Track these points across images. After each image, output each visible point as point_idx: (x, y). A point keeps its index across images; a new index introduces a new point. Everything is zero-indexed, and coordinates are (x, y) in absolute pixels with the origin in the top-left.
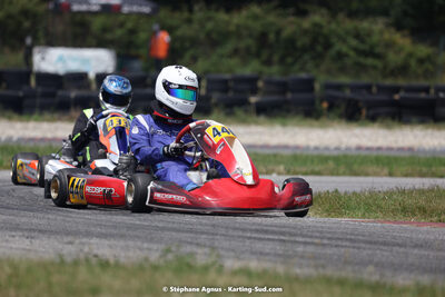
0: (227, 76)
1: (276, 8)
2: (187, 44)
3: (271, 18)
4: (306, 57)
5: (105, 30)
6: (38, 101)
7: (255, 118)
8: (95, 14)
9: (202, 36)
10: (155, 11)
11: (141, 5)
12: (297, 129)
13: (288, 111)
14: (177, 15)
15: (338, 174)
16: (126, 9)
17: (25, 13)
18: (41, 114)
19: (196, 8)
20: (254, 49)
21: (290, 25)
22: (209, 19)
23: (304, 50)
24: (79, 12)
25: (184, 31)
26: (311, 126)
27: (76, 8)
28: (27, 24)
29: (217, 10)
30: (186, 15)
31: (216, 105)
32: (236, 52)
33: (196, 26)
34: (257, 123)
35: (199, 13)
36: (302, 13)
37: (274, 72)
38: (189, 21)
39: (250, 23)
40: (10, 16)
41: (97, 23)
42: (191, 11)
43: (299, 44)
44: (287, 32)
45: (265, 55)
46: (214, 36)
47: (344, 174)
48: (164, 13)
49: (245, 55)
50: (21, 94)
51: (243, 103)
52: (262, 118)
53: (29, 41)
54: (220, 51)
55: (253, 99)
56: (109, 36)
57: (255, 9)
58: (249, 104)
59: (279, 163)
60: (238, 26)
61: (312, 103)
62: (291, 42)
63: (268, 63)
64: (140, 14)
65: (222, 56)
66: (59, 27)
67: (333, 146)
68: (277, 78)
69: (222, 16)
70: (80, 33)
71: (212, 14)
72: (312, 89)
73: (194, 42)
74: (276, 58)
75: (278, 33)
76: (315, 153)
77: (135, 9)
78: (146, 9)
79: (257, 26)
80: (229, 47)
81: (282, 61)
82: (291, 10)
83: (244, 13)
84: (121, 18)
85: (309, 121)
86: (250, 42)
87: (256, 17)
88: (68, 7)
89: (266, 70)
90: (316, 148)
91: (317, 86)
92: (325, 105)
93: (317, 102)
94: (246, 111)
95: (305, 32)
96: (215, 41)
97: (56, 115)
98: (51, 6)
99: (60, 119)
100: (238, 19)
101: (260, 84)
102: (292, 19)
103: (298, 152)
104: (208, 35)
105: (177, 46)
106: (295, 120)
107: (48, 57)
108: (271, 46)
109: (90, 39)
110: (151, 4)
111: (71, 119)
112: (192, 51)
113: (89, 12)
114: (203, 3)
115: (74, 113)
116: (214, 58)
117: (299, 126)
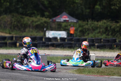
0: (94, 38)
1: (110, 21)
2: (87, 30)
3: (109, 23)
5: (66, 26)
6: (41, 45)
7: (96, 49)
8: (62, 22)
9: (91, 28)
10: (77, 22)
12: (107, 52)
13: (105, 48)
14: (84, 22)
16: (70, 21)
17: (45, 22)
18: (42, 48)
19: (89, 21)
20: (104, 31)
21: (114, 25)
22: (93, 23)
23: (117, 32)
24: (58, 22)
25: (86, 27)
26: (111, 52)
27: (57, 20)
28: (46, 25)
29: (95, 21)
30: (86, 22)
32: (100, 32)
33: (89, 25)
35: (90, 22)
36: (117, 22)
38: (87, 24)
39: (103, 24)
40: (42, 23)
41: (63, 25)
42: (88, 21)
43: (116, 30)
44: (113, 27)
45: (107, 33)
46: (94, 28)
48: (80, 22)
50: (37, 43)
51: (94, 45)
52: (98, 49)
53: (45, 29)
54: (96, 32)
55: (96, 44)
56: (67, 28)
57: (105, 21)
58: (95, 45)
60: (100, 25)
62: (114, 29)
63: (108, 35)
64: (73, 22)
69: (96, 23)
70: (59, 28)
73: (88, 29)
74: (110, 33)
75: (110, 27)
77: (72, 21)
78: (75, 21)
79: (105, 25)
80: (98, 30)
81: (112, 34)
82: (114, 21)
83: (102, 22)
84: (70, 23)
85: (110, 50)
86: (104, 29)
87: (105, 23)
88: (55, 21)
89: (107, 37)
92: (115, 46)
93: (113, 45)
94: (94, 48)
95: (118, 27)
97: (45, 48)
98: (51, 20)
99: (46, 49)
100: (100, 23)
101: (102, 40)
102: (114, 23)
104: (92, 27)
105: (84, 30)
106: (107, 50)
107: (50, 33)
108: (109, 31)
109: (62, 29)
110: (77, 20)
111: (49, 49)
112: (88, 32)
113: (60, 22)
114: (91, 19)
115: (50, 48)
116: (94, 34)
117: (108, 51)
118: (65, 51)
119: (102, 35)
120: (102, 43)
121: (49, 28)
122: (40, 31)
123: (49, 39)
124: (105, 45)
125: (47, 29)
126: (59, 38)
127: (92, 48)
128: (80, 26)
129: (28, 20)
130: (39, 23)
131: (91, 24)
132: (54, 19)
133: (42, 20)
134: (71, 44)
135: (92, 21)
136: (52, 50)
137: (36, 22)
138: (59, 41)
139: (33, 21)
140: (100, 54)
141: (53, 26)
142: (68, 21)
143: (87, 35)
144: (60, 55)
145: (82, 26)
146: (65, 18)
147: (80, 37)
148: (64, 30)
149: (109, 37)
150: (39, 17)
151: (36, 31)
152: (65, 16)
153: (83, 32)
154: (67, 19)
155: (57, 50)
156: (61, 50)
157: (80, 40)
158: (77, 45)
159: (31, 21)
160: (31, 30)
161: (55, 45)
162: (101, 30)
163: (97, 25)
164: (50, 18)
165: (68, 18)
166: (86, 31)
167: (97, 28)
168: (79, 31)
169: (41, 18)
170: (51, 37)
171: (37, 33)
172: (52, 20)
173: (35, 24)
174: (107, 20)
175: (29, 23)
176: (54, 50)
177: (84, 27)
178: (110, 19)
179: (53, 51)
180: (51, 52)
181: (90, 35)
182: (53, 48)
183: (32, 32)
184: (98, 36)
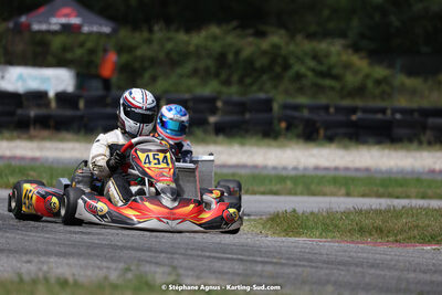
0: (186, 96)
1: (235, 29)
2: (147, 64)
3: (230, 39)
4: (265, 77)
5: (65, 49)
7: (214, 137)
8: (54, 33)
9: (162, 56)
10: (115, 31)
11: (101, 25)
12: (255, 149)
13: (247, 131)
14: (137, 35)
15: (295, 194)
16: (86, 29)
19: (156, 28)
20: (213, 70)
21: (248, 46)
22: (169, 39)
23: (263, 70)
24: (39, 32)
25: (144, 51)
26: (269, 146)
27: (36, 27)
29: (177, 30)
30: (146, 34)
32: (195, 72)
33: (155, 46)
34: (215, 143)
35: (159, 33)
36: (261, 34)
37: (233, 92)
38: (149, 41)
39: (210, 44)
41: (57, 43)
42: (151, 31)
43: (258, 64)
44: (246, 53)
46: (174, 56)
47: (302, 194)
48: (124, 33)
49: (205, 75)
51: (202, 123)
52: (221, 138)
54: (179, 71)
56: (69, 56)
57: (215, 30)
58: (209, 123)
60: (197, 47)
61: (270, 123)
62: (250, 62)
63: (227, 83)
64: (100, 34)
65: (181, 76)
66: (19, 47)
67: (291, 167)
68: (236, 98)
69: (182, 37)
70: (40, 53)
71: (172, 34)
72: (271, 110)
73: (153, 62)
74: (235, 78)
75: (237, 53)
76: (273, 173)
77: (95, 29)
78: (106, 29)
79: (216, 47)
80: (189, 66)
81: (241, 81)
82: (251, 31)
83: (203, 33)
84: (82, 38)
85: (267, 141)
86: (210, 63)
87: (215, 38)
89: (225, 89)
90: (275, 168)
91: (275, 106)
92: (283, 125)
93: (276, 122)
94: (205, 132)
95: (265, 53)
96: (174, 61)
97: (15, 134)
98: (11, 25)
99: (19, 138)
100: (197, 39)
101: (219, 104)
102: (251, 39)
103: (256, 172)
104: (169, 55)
105: (137, 65)
106: (253, 140)
108: (230, 66)
109: (50, 59)
110: (113, 24)
111: (31, 138)
112: (151, 71)
113: (48, 32)
114: (162, 24)
115: (33, 132)
116: (174, 78)
117: (258, 145)
126: (51, 94)
131: (162, 40)
136: (43, 139)
138: (53, 105)
140: (230, 154)
142: (78, 27)
145: (131, 49)
148: (60, 63)
153: (132, 72)
154: (75, 21)
155: (62, 140)
156: (77, 141)
161: (52, 123)
162: (202, 64)
163: (188, 44)
165: (77, 16)
166: (144, 69)
167: (186, 56)
172: (16, 25)
174: (224, 26)
176: (50, 139)
177: (139, 53)
178: (235, 23)
179: (48, 144)
180: (41, 149)
181: (160, 82)
182: (46, 133)
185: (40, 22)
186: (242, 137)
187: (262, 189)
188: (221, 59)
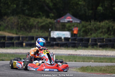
0: (96, 38)
1: (112, 21)
2: (90, 30)
3: (110, 24)
5: (69, 27)
7: (99, 48)
8: (66, 23)
9: (93, 28)
12: (109, 51)
14: (87, 23)
16: (73, 22)
17: (50, 23)
19: (92, 21)
20: (106, 31)
22: (95, 24)
24: (62, 23)
25: (89, 27)
26: (113, 50)
27: (61, 21)
28: (51, 25)
29: (97, 22)
30: (89, 23)
31: (89, 45)
32: (102, 32)
33: (92, 26)
35: (93, 22)
38: (90, 24)
39: (105, 25)
40: (47, 24)
41: (67, 25)
42: (90, 22)
45: (109, 33)
46: (96, 28)
48: (83, 23)
51: (96, 45)
52: (101, 48)
53: (50, 30)
54: (99, 32)
55: (99, 44)
57: (107, 21)
59: (93, 59)
60: (102, 26)
64: (77, 23)
65: (98, 33)
69: (98, 23)
70: (63, 28)
73: (91, 30)
75: (112, 27)
77: (76, 21)
78: (79, 22)
79: (107, 26)
80: (100, 30)
81: (113, 34)
83: (104, 22)
84: (73, 24)
85: (112, 49)
86: (106, 29)
87: (107, 23)
88: (59, 21)
90: (113, 56)
96: (96, 30)
98: (55, 21)
99: (51, 49)
100: (103, 24)
101: (104, 40)
103: (105, 57)
104: (95, 28)
105: (87, 30)
106: (109, 49)
107: (54, 34)
108: (111, 31)
109: (66, 29)
110: (80, 20)
111: (54, 49)
112: (91, 32)
113: (64, 23)
114: (93, 20)
115: (55, 47)
116: (97, 33)
118: (69, 51)
119: (104, 35)
120: (104, 43)
121: (54, 28)
122: (46, 32)
123: (54, 39)
124: (107, 45)
125: (52, 30)
126: (63, 38)
127: (95, 47)
128: (83, 26)
129: (34, 21)
130: (44, 24)
131: (93, 24)
132: (59, 20)
133: (47, 20)
134: (75, 43)
135: (95, 21)
136: (57, 49)
137: (41, 23)
138: (63, 41)
139: (38, 22)
140: (102, 53)
141: (58, 26)
142: (72, 21)
143: (90, 35)
144: (64, 54)
145: (86, 27)
146: (69, 19)
147: (83, 36)
148: (68, 30)
149: (111, 36)
150: (44, 18)
151: (41, 31)
152: (69, 17)
153: (86, 32)
154: (71, 20)
155: (61, 49)
156: (65, 49)
157: (83, 40)
158: (80, 44)
159: (36, 22)
160: (37, 30)
161: (59, 45)
162: (104, 30)
163: (100, 25)
164: (55, 19)
166: (89, 32)
167: (99, 28)
168: (82, 31)
169: (46, 19)
170: (55, 37)
171: (43, 34)
172: (57, 21)
173: (40, 25)
174: (109, 20)
175: (35, 23)
176: (58, 49)
177: (87, 27)
178: (112, 20)
180: (56, 51)
181: (93, 35)
182: (57, 47)
183: (38, 32)
184: (100, 36)
185: (62, 20)
186: (106, 48)
187: (99, 61)
188: (108, 29)
